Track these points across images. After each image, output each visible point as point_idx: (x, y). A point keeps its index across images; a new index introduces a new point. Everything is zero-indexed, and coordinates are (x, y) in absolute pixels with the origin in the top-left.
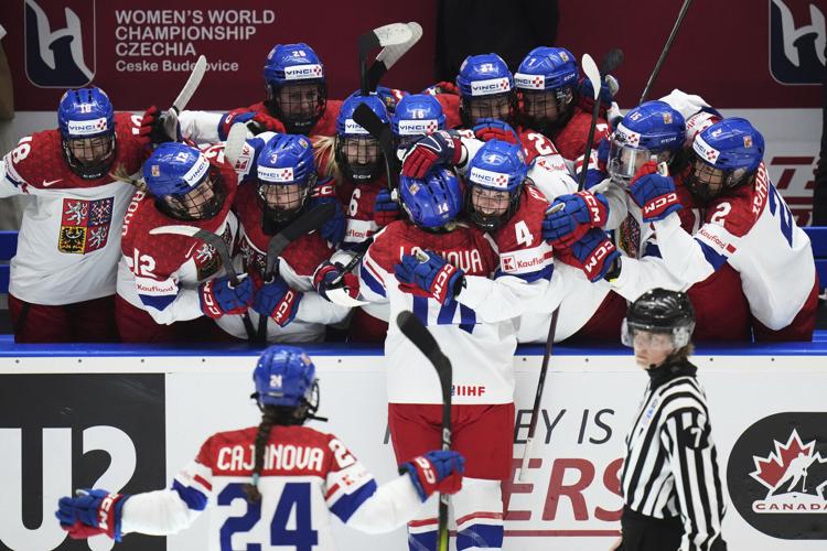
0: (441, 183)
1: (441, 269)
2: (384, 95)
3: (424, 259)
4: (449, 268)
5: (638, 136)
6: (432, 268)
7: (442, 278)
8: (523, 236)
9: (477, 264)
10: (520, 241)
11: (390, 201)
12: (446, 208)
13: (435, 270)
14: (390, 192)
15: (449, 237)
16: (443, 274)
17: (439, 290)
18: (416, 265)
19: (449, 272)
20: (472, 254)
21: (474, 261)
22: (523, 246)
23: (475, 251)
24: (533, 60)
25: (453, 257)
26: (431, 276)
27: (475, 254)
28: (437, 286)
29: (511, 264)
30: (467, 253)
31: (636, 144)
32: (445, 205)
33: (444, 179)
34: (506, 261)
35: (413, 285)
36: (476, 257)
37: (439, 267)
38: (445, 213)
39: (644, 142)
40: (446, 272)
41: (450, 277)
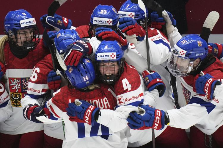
0: (84, 66)
1: (88, 108)
2: (57, 19)
3: (80, 104)
4: (92, 107)
5: (185, 52)
6: (83, 108)
7: (88, 112)
8: (127, 86)
9: (107, 104)
10: (125, 88)
11: (56, 75)
12: (87, 78)
13: (85, 109)
14: (55, 71)
15: (92, 93)
16: (89, 111)
17: (88, 119)
18: (76, 107)
19: (92, 109)
20: (104, 100)
21: (105, 103)
22: (127, 91)
23: (105, 98)
24: (128, 5)
25: (95, 102)
26: (83, 112)
27: (105, 100)
28: (86, 117)
29: (122, 100)
30: (101, 100)
31: (184, 56)
32: (86, 76)
33: (85, 64)
34: (119, 100)
35: (75, 117)
36: (106, 101)
37: (87, 107)
38: (87, 81)
39: (187, 55)
40: (90, 109)
41: (92, 111)
